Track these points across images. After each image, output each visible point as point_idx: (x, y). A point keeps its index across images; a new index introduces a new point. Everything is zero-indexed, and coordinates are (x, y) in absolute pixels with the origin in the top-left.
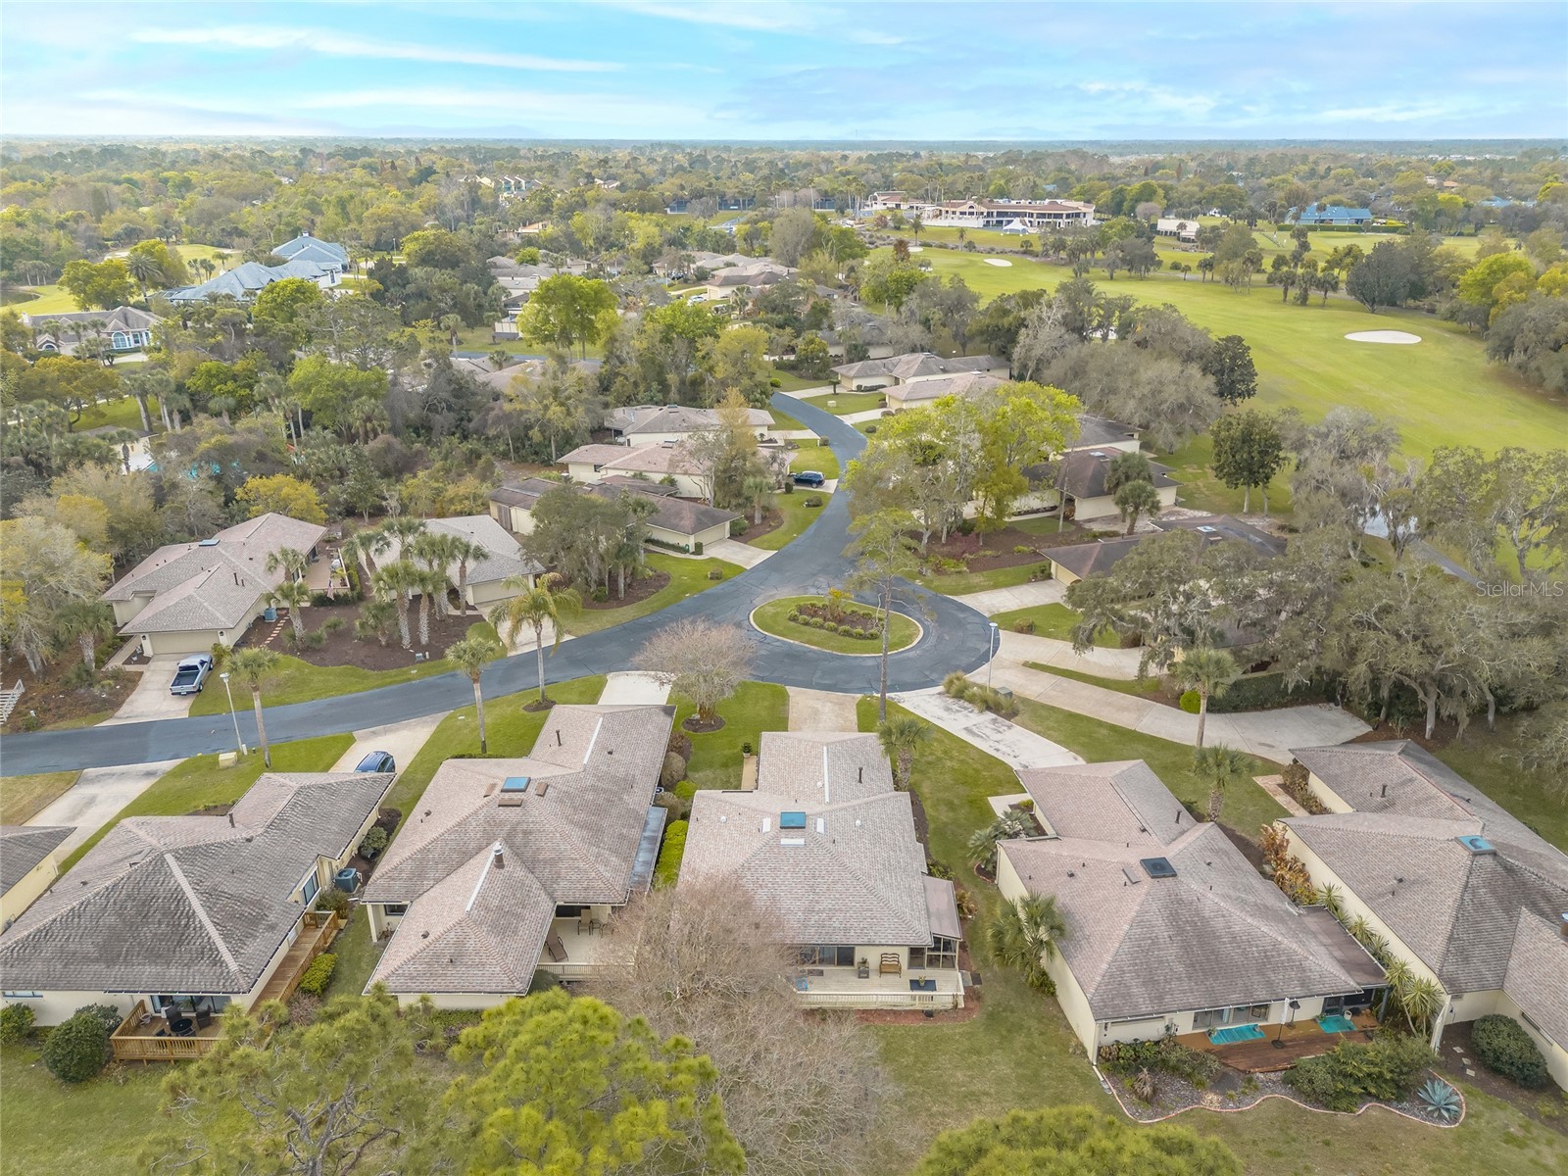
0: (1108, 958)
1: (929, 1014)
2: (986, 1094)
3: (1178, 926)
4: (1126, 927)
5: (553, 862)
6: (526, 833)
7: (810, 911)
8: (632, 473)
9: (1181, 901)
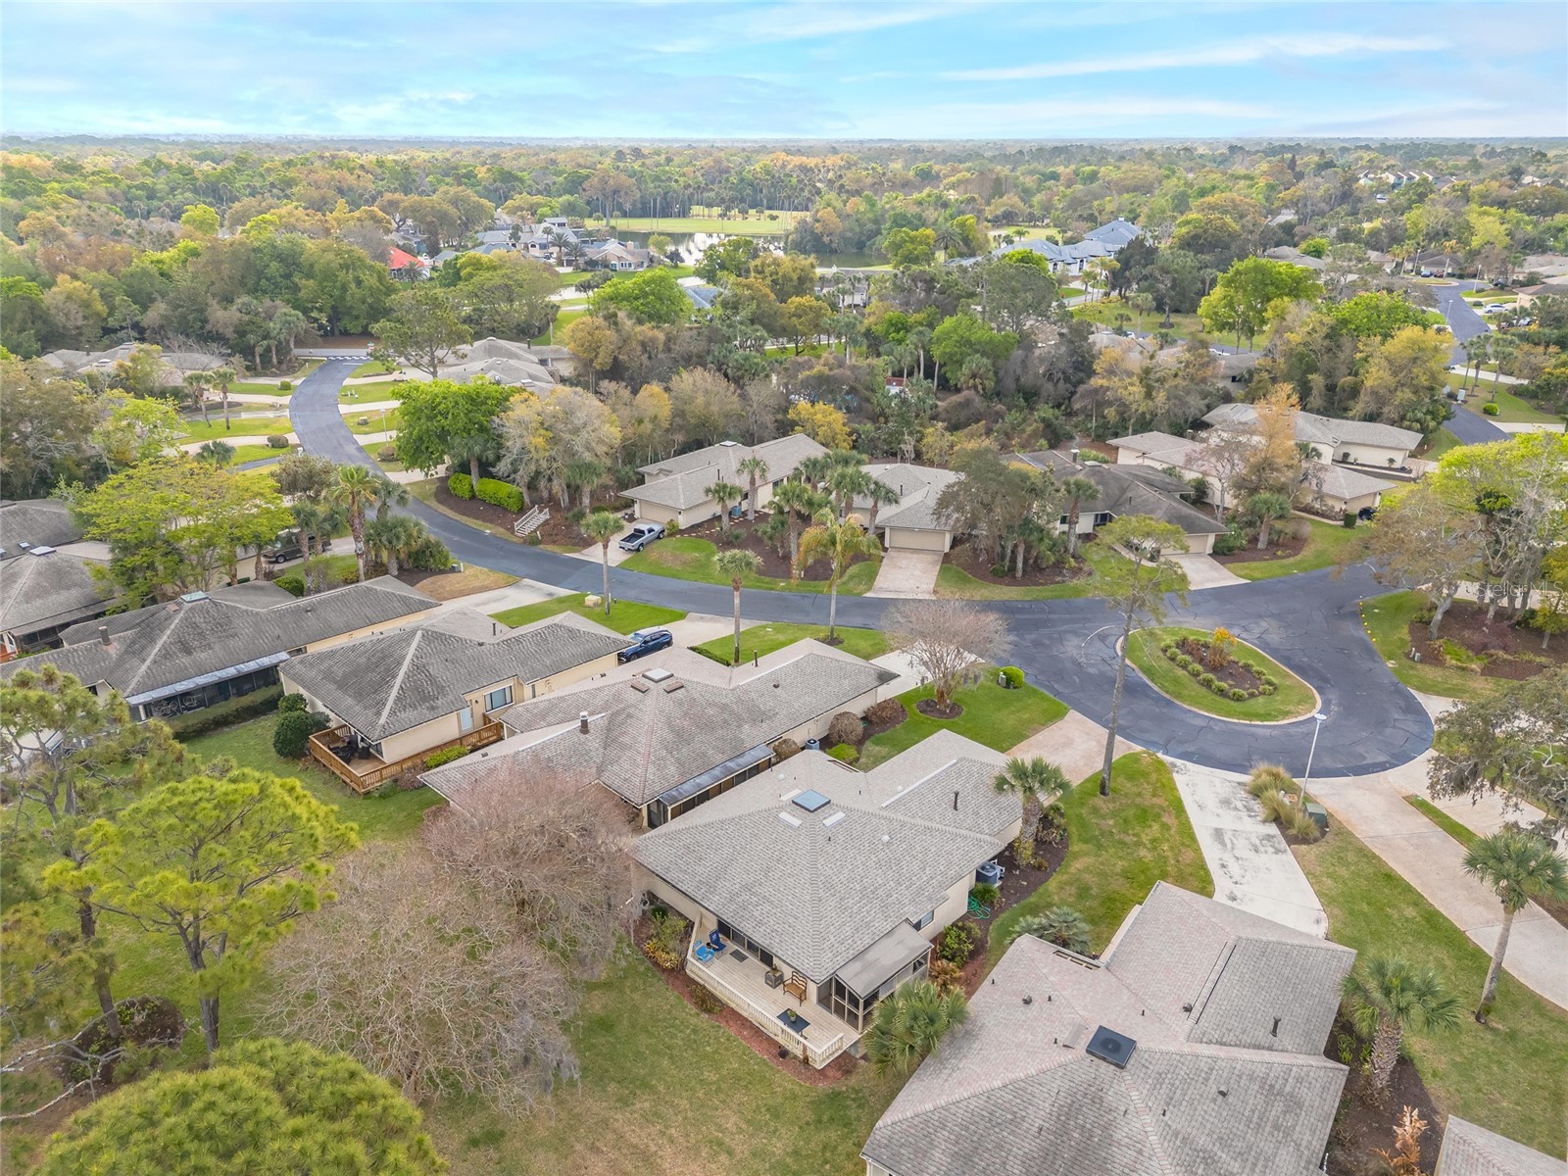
0: (942, 1101)
1: (784, 1053)
2: (730, 1153)
3: (1064, 1125)
4: (998, 1083)
5: (624, 747)
6: (629, 716)
7: (747, 888)
8: (1165, 466)
9: (1097, 1100)
